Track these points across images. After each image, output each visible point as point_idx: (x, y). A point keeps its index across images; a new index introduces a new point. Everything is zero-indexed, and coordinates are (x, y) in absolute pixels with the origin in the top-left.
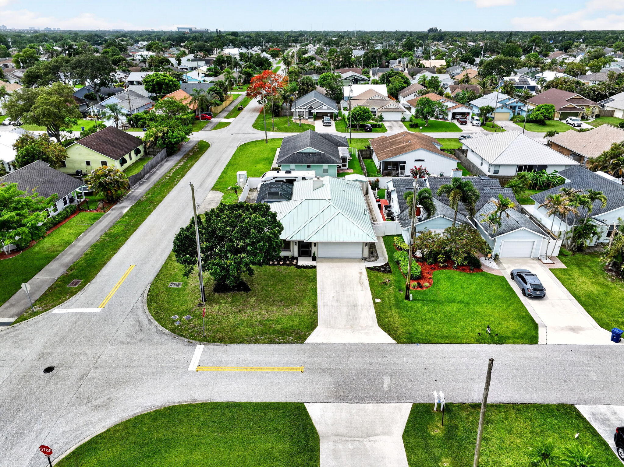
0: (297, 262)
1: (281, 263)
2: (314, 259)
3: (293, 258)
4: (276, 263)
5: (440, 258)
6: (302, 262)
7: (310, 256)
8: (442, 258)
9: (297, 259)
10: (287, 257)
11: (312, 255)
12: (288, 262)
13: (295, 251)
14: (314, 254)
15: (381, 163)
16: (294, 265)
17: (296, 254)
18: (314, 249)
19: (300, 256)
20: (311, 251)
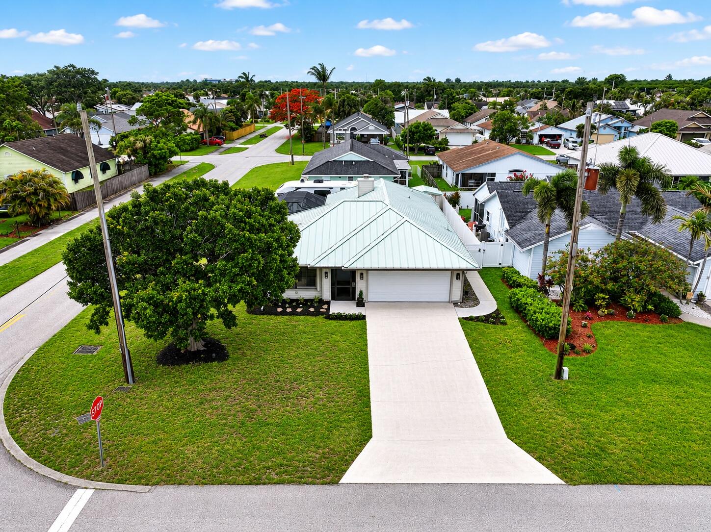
0: (328, 309)
1: (299, 310)
2: (361, 303)
3: (321, 302)
4: (289, 310)
5: (599, 298)
6: (337, 308)
7: (354, 299)
8: (604, 298)
9: (328, 303)
10: (311, 301)
11: (357, 296)
12: (312, 310)
13: (325, 289)
14: (361, 293)
15: (457, 176)
16: (322, 313)
17: (327, 295)
18: (360, 285)
19: (333, 298)
20: (354, 289)
